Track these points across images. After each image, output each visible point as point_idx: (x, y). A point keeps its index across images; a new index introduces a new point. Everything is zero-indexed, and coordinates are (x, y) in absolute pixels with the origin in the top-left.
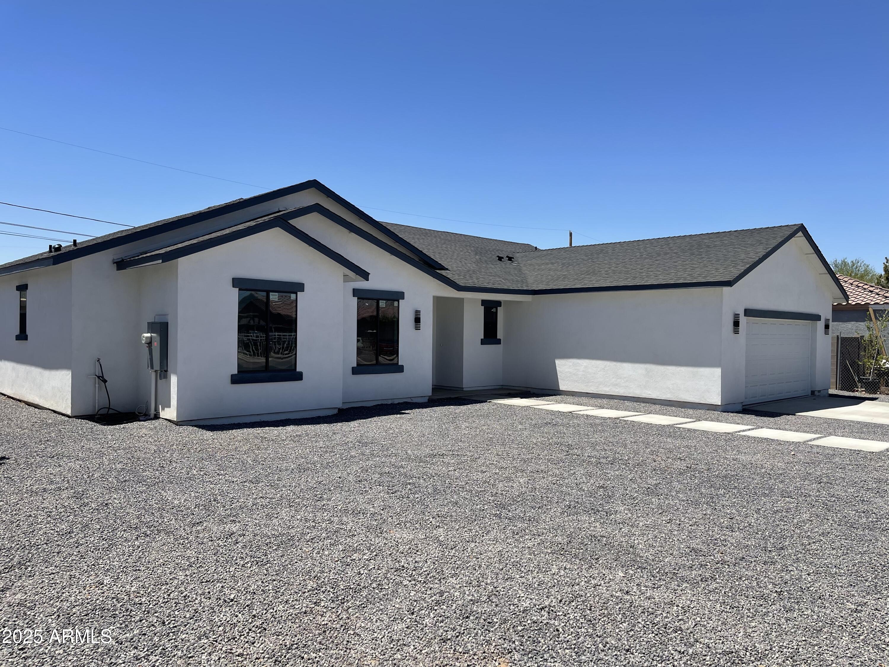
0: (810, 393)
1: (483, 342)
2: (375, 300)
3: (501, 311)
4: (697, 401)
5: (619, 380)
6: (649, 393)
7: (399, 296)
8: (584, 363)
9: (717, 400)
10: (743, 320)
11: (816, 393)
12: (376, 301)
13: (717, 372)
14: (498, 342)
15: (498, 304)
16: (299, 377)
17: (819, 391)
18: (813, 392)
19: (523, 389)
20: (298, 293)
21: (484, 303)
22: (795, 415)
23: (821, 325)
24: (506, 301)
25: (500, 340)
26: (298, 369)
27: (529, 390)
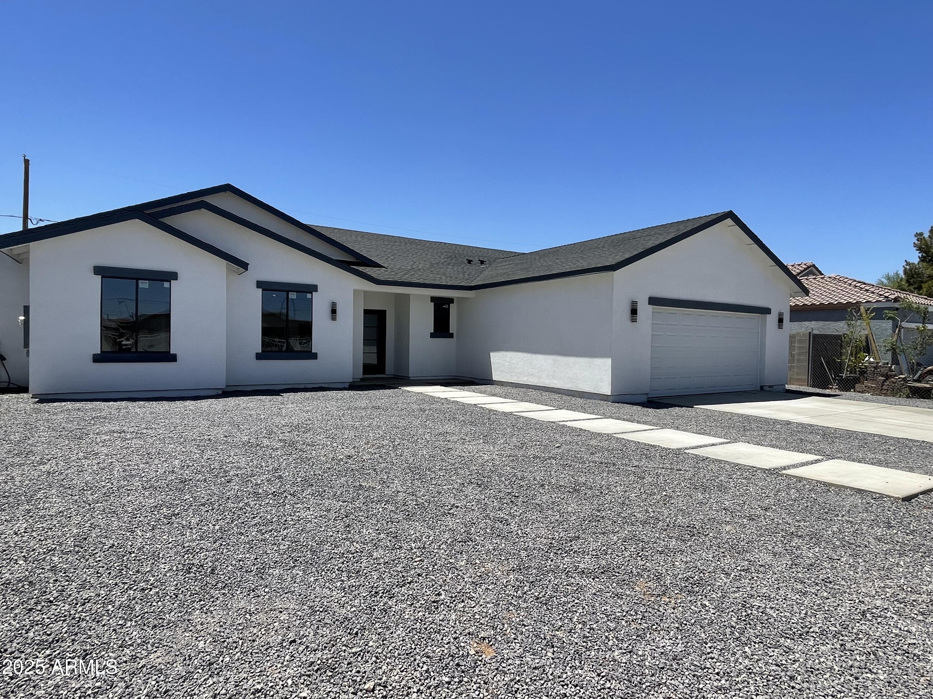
0: (759, 388)
1: (433, 336)
2: (284, 291)
3: (453, 309)
4: (592, 391)
5: (534, 370)
6: (556, 382)
7: (313, 288)
8: (509, 354)
9: (607, 390)
10: (645, 309)
11: (766, 388)
12: (286, 293)
13: (608, 362)
14: (451, 336)
15: (450, 301)
16: (173, 358)
17: (771, 387)
18: (762, 387)
19: (468, 379)
20: (172, 281)
21: (433, 299)
22: (693, 407)
23: (772, 319)
24: (458, 298)
25: (453, 334)
26: (172, 352)
27: (473, 380)
